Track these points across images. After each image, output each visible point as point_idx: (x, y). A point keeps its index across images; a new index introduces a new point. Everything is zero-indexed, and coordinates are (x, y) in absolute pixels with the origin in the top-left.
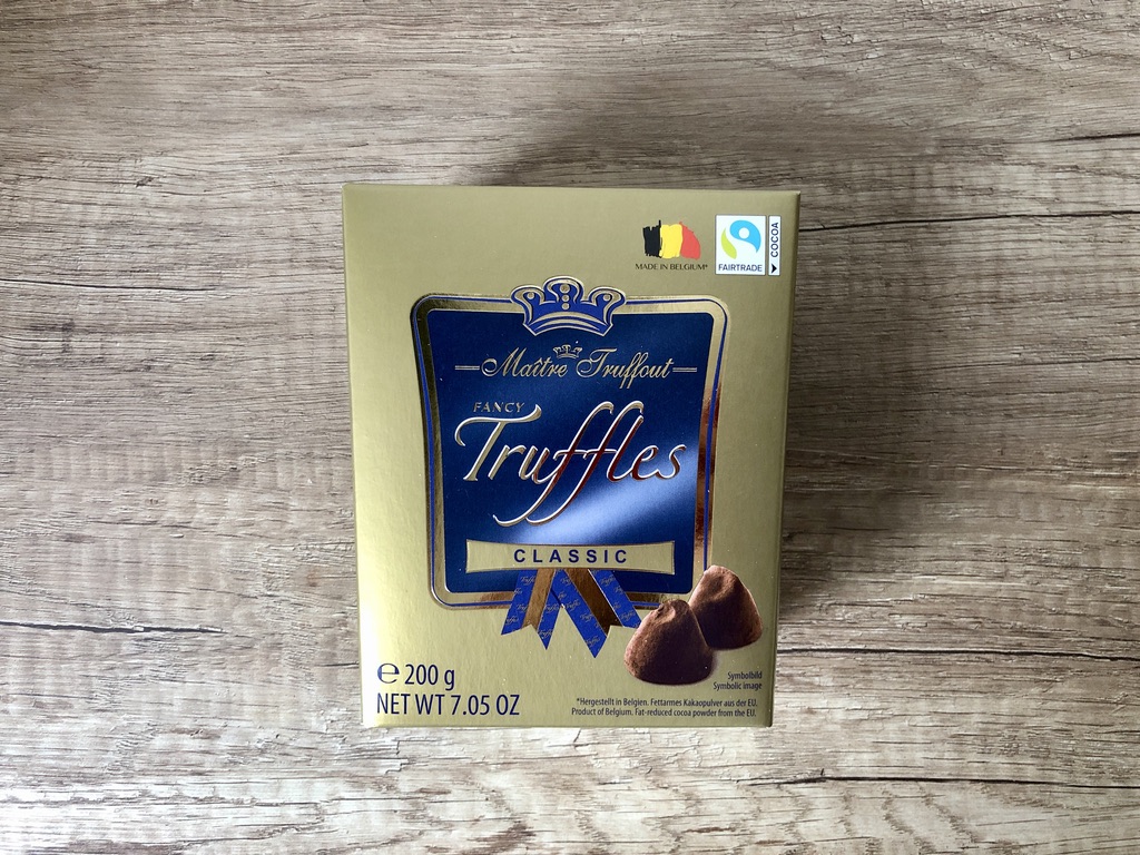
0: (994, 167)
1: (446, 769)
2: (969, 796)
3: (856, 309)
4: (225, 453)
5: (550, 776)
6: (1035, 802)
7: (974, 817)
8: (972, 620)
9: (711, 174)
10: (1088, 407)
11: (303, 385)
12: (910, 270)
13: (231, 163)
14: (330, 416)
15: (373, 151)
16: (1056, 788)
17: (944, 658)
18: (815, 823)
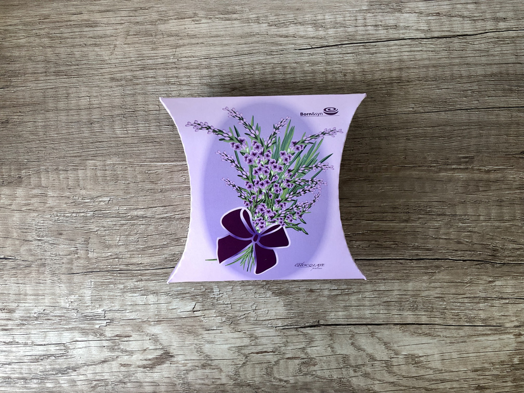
0: (397, 14)
1: (129, 325)
2: (393, 332)
3: (329, 88)
4: (15, 169)
5: (181, 327)
6: (426, 334)
7: (396, 342)
8: (392, 243)
9: (255, 22)
10: (448, 134)
11: (53, 134)
12: (356, 67)
13: (15, 25)
14: (67, 149)
15: (85, 17)
16: (437, 326)
17: (379, 262)
18: (316, 348)
